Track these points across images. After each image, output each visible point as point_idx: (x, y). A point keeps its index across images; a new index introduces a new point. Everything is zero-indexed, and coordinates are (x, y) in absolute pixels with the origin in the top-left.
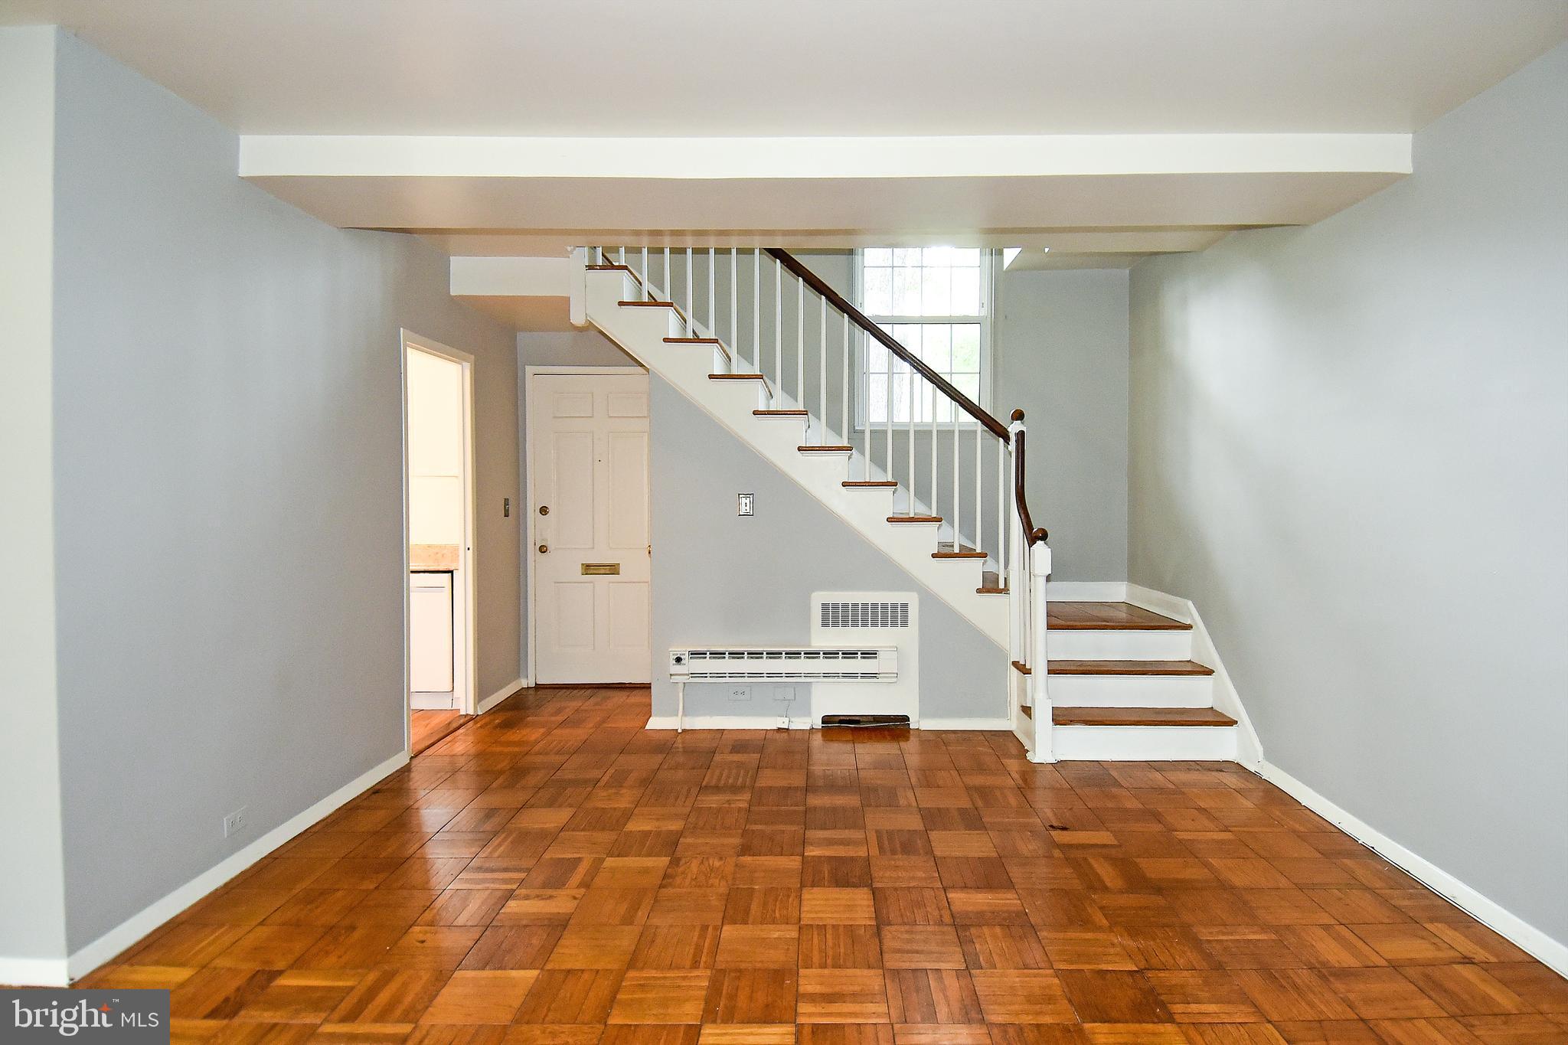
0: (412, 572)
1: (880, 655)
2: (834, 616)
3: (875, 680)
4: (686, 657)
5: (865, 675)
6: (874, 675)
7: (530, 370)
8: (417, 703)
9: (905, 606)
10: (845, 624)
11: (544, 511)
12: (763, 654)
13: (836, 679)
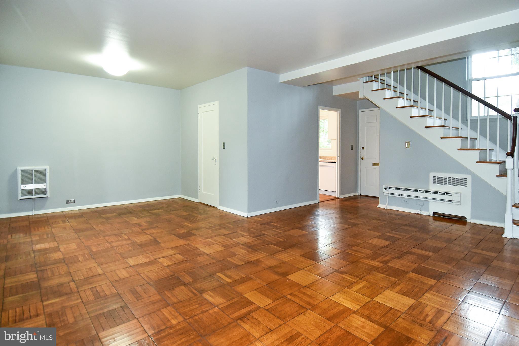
0: (320, 162)
1: (453, 195)
2: (437, 180)
3: (452, 203)
4: (388, 188)
5: (448, 201)
6: (451, 201)
7: (360, 111)
8: (321, 192)
9: (465, 180)
10: (442, 183)
11: (363, 148)
12: (405, 189)
13: (437, 201)
